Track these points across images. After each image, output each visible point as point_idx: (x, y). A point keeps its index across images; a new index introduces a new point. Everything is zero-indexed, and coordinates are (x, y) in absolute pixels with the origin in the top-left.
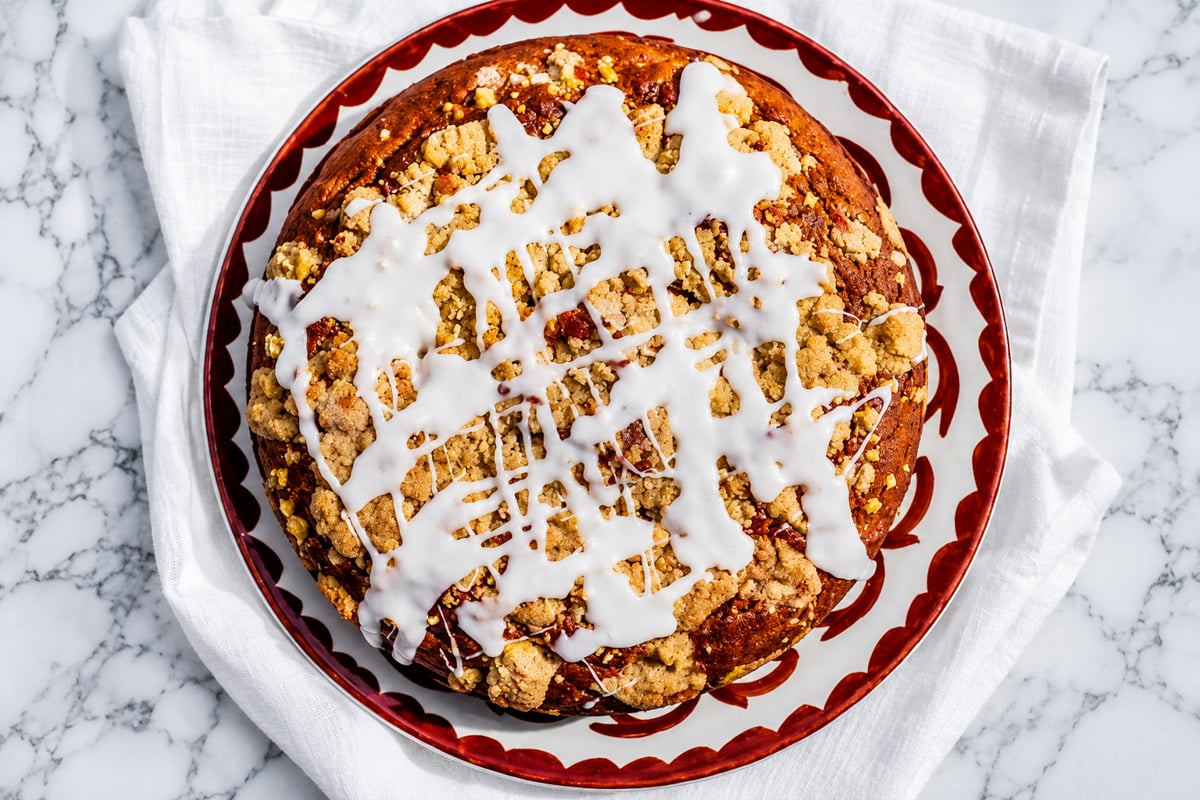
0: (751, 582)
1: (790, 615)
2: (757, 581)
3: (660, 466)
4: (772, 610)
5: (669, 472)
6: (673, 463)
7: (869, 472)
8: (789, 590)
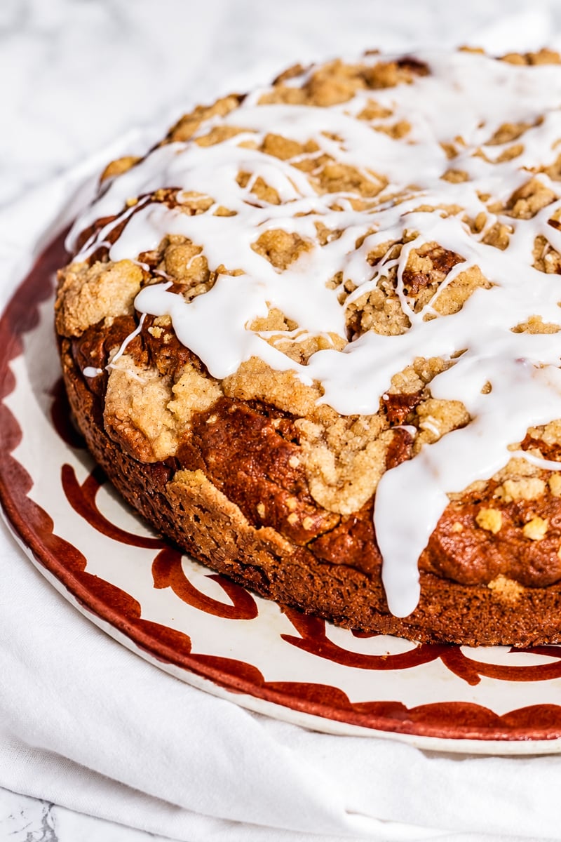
0: (321, 428)
1: (297, 492)
2: (325, 435)
3: (417, 307)
4: (294, 462)
5: (416, 318)
6: (429, 318)
7: (535, 489)
8: (331, 472)
